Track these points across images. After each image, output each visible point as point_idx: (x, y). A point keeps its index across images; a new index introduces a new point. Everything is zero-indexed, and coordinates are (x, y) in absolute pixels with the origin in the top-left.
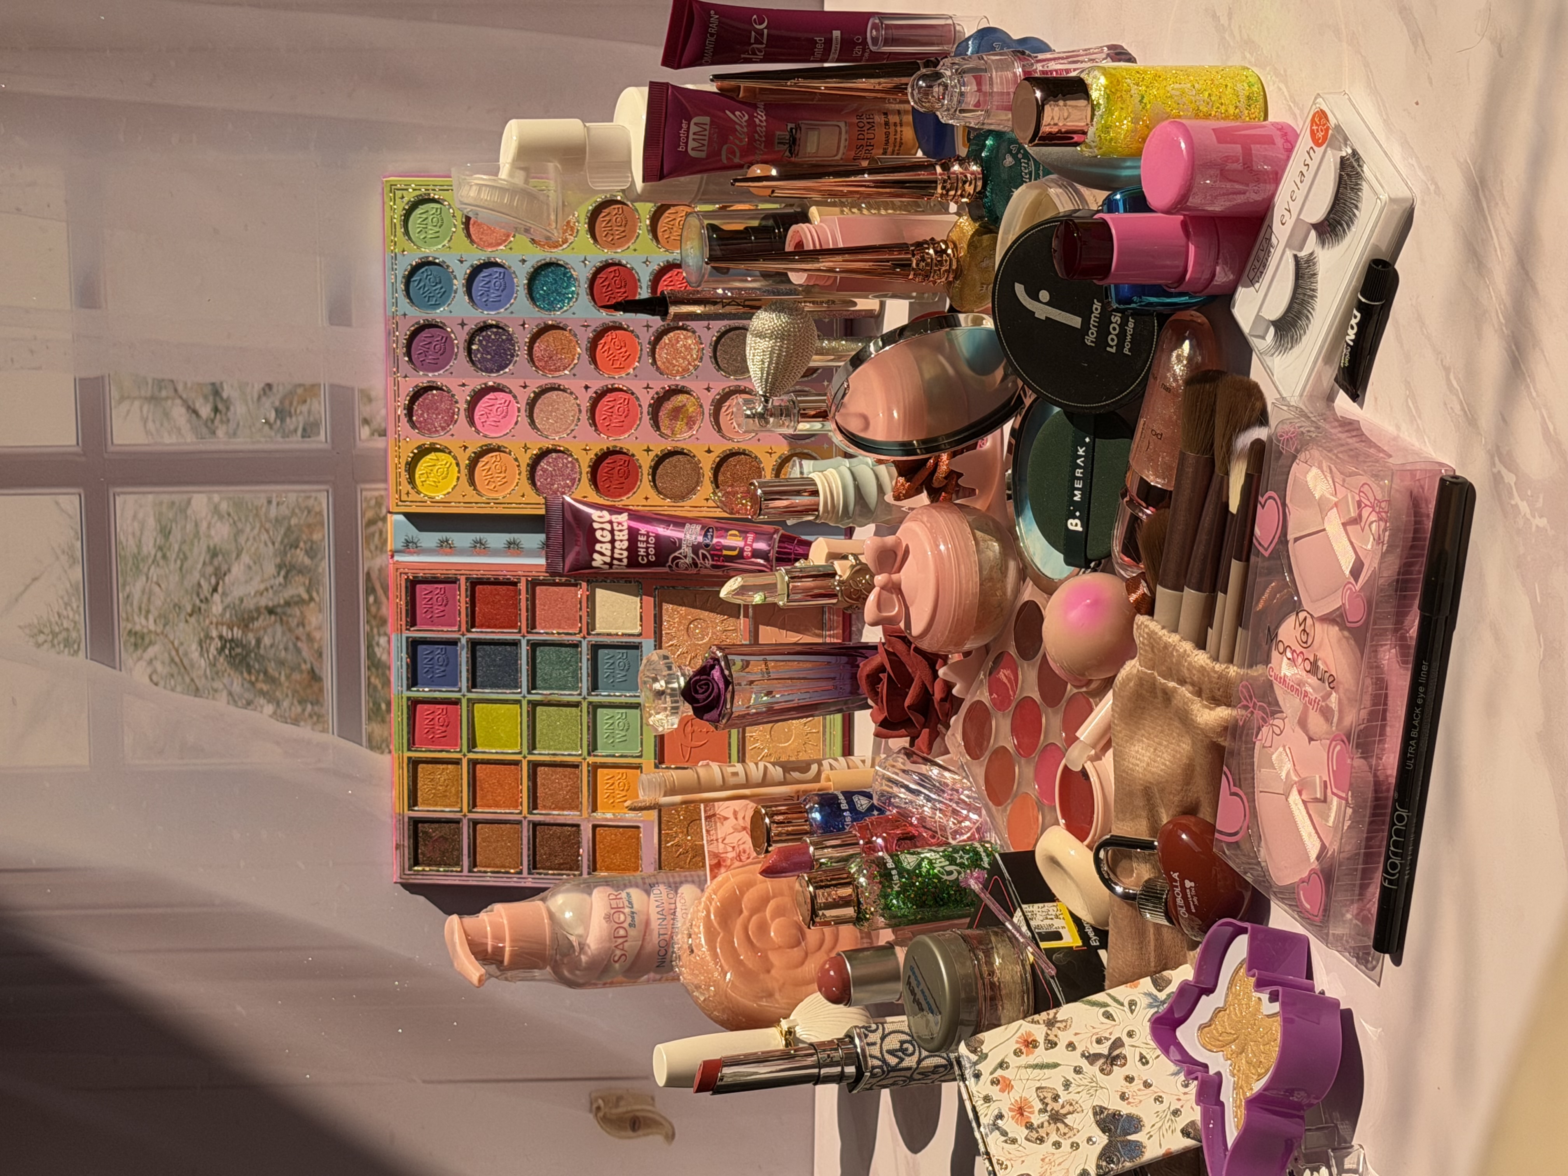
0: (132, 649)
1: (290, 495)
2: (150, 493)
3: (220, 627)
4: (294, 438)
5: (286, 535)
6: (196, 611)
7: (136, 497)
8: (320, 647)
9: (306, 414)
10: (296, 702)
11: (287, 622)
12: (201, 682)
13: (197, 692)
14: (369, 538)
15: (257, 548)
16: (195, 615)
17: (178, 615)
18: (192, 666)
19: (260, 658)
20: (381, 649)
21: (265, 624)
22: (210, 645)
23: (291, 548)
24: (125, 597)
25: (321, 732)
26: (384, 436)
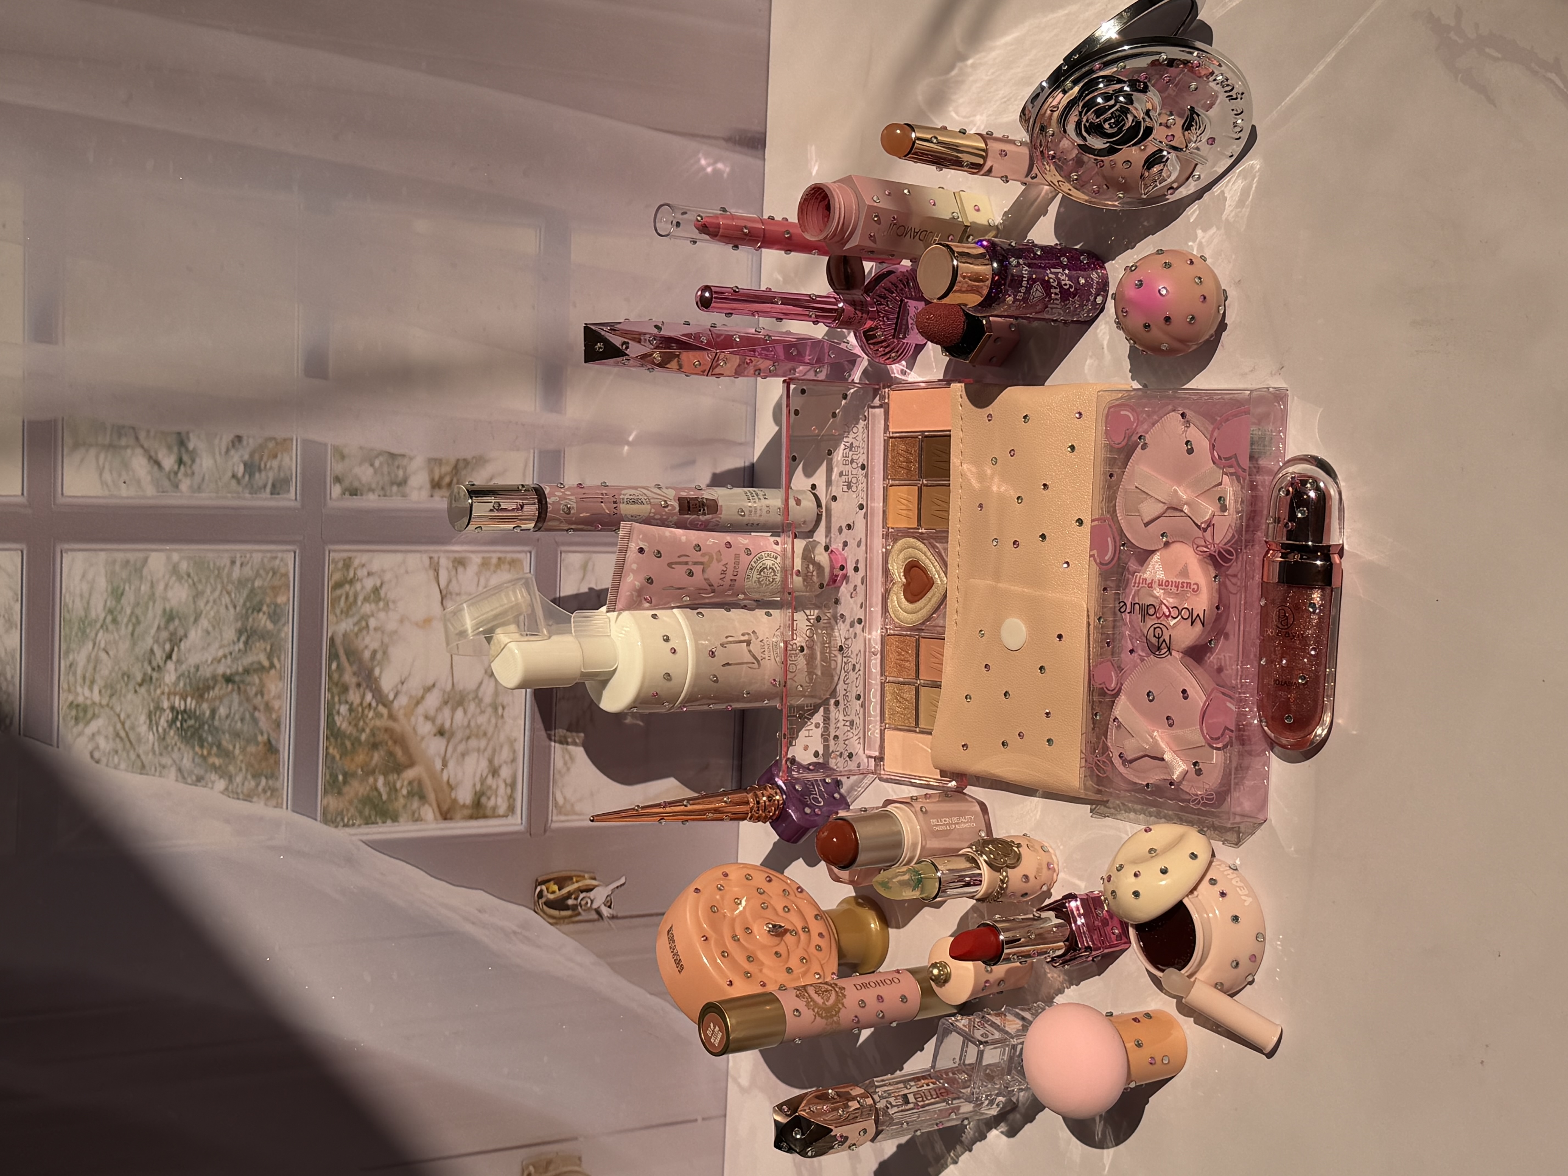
0: (73, 722)
1: (254, 555)
2: (103, 550)
3: (172, 698)
4: (263, 495)
5: (249, 598)
6: (147, 680)
7: (86, 554)
8: (279, 717)
9: (276, 470)
10: (249, 777)
11: (245, 691)
12: (148, 759)
13: (143, 769)
14: (335, 601)
15: (218, 612)
16: (145, 685)
17: (127, 685)
18: (139, 740)
19: (214, 730)
20: (341, 718)
21: (222, 692)
22: (160, 718)
23: (253, 612)
24: (68, 664)
25: (275, 807)
26: (356, 495)
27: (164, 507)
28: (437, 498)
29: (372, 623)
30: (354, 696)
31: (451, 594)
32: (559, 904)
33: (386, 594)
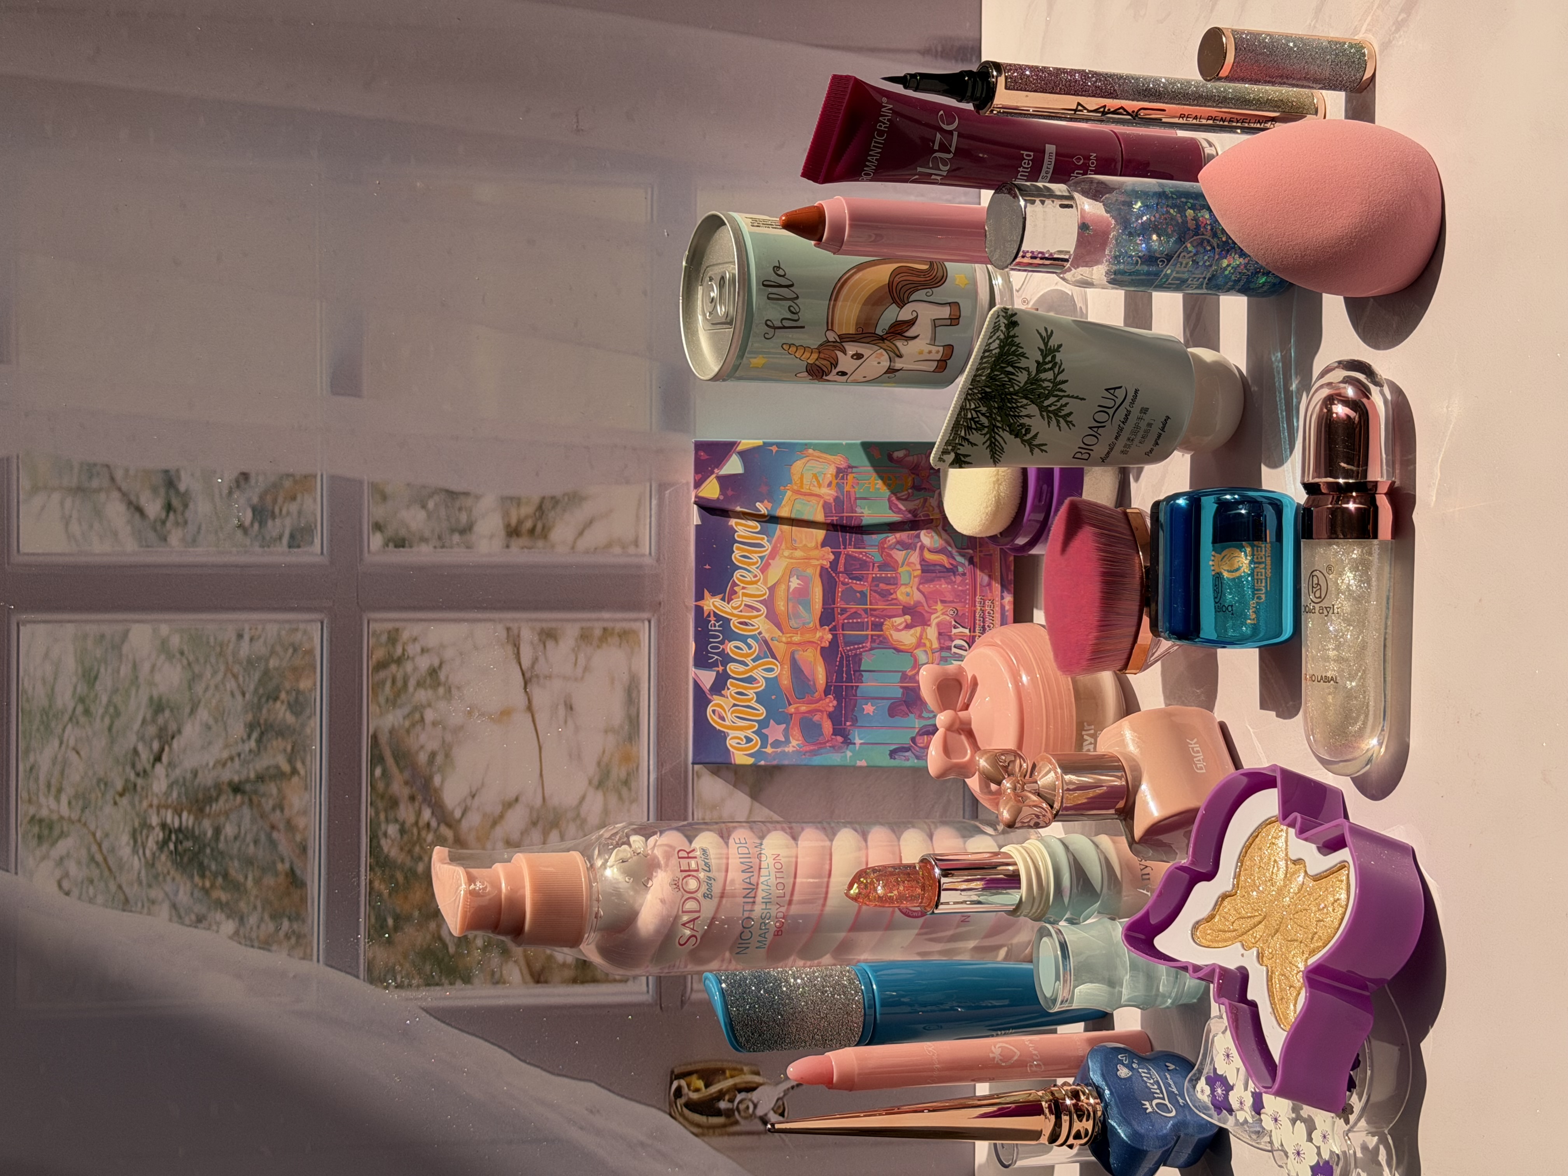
0: (35, 842)
1: (269, 627)
2: (69, 621)
3: (163, 811)
4: (277, 548)
5: (261, 682)
6: (129, 789)
7: (49, 626)
8: (305, 840)
9: (295, 516)
10: (266, 917)
11: (259, 804)
12: (132, 891)
13: (126, 904)
14: (377, 687)
15: (221, 701)
16: (127, 795)
17: (103, 794)
18: (121, 867)
19: (219, 855)
20: (389, 841)
21: (227, 807)
22: (147, 837)
23: (267, 700)
24: (28, 769)
25: (303, 958)
26: (403, 546)
27: (148, 566)
28: (514, 549)
29: (430, 715)
30: (406, 813)
31: (537, 676)
32: (707, 1107)
33: (447, 677)
